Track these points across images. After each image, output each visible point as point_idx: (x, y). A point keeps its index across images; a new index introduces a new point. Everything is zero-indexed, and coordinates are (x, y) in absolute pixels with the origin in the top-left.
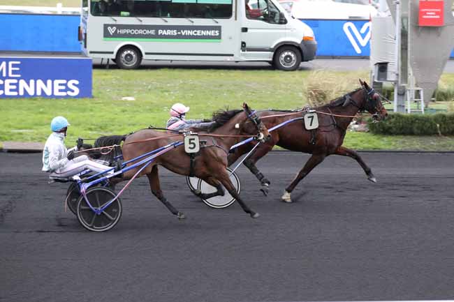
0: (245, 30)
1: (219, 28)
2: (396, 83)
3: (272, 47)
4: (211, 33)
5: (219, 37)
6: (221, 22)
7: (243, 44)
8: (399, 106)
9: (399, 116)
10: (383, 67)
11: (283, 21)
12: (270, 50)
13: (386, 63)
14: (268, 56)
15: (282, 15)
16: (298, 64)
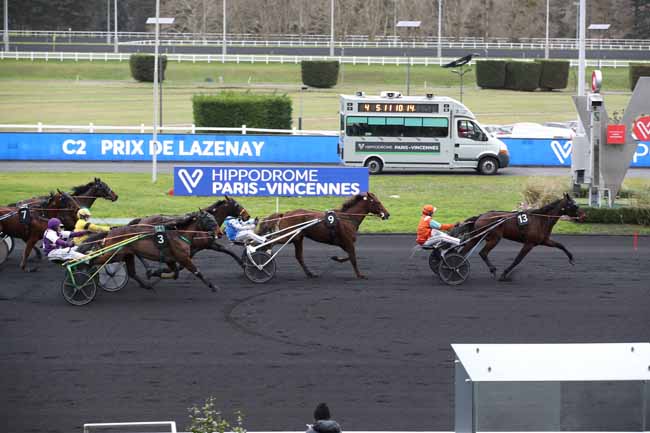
0: (457, 145)
1: (438, 144)
2: (590, 185)
3: (477, 157)
4: (433, 148)
5: (439, 151)
6: (440, 140)
7: (456, 156)
8: (592, 202)
9: (593, 209)
10: (581, 173)
11: (485, 139)
12: (476, 160)
13: (583, 171)
14: (474, 164)
15: (484, 135)
16: (496, 170)
